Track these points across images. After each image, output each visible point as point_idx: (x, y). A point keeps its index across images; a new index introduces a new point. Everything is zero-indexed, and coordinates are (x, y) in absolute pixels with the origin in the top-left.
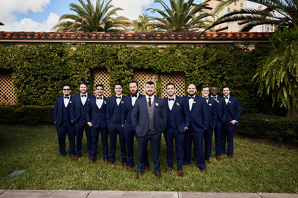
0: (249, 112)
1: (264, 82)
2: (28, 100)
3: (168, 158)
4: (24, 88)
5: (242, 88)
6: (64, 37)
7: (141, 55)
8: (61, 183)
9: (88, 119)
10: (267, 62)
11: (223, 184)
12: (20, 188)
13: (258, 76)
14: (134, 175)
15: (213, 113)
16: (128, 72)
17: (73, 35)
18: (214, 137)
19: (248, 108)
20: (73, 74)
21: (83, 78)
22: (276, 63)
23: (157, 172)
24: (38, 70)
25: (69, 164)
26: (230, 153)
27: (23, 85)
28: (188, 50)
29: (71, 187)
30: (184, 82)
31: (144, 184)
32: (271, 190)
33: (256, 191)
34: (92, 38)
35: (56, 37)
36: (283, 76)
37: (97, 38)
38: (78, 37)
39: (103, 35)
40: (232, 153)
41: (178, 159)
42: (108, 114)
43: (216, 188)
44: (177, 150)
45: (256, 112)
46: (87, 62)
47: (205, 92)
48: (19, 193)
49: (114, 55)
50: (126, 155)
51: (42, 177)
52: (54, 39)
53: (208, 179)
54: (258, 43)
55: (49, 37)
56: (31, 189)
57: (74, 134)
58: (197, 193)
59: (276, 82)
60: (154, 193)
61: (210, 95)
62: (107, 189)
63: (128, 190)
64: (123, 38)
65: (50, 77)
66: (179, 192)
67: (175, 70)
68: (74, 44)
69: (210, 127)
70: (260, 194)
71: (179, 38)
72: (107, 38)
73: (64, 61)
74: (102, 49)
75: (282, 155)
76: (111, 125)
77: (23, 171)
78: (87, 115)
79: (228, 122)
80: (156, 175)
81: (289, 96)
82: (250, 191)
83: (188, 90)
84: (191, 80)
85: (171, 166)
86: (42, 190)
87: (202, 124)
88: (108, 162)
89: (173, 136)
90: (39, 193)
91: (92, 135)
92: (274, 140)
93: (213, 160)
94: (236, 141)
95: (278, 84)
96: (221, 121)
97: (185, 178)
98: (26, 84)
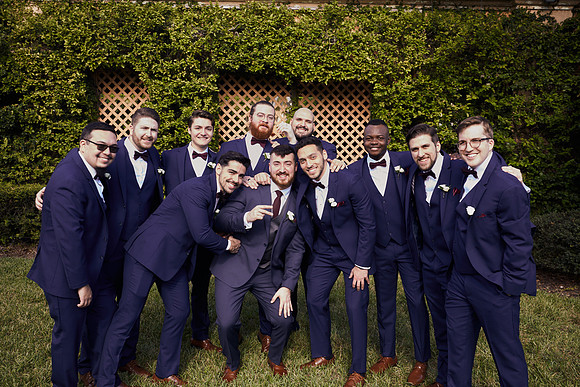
7: (239, 31)
20: (32, 89)
21: (64, 101)
46: (75, 50)
67: (344, 77)
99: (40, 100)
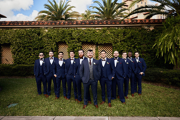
0: (151, 67)
1: (160, 49)
2: (20, 62)
3: (102, 96)
4: (18, 54)
5: (147, 52)
6: (40, 24)
7: (86, 34)
8: (38, 112)
9: (54, 72)
10: (161, 37)
11: (136, 112)
12: (13, 115)
13: (156, 45)
14: (82, 107)
15: (129, 68)
16: (78, 44)
17: (46, 23)
18: (130, 82)
19: (150, 64)
20: (46, 46)
21: (52, 48)
22: (166, 37)
23: (96, 104)
24: (25, 44)
25: (43, 100)
26: (140, 92)
27: (17, 53)
28: (114, 31)
29: (44, 114)
30: (112, 49)
31: (88, 112)
32: (165, 115)
33: (156, 115)
34: (57, 24)
35: (36, 24)
36: (171, 45)
37: (60, 24)
38: (49, 24)
39: (63, 22)
40: (141, 92)
41: (108, 96)
42: (66, 70)
43: (132, 114)
44: (108, 91)
45: (155, 67)
46: (54, 38)
47: (124, 55)
48: (12, 118)
49: (70, 34)
50: (77, 94)
51: (27, 108)
52: (34, 25)
53: (127, 108)
54: (156, 25)
55: (32, 24)
56: (20, 116)
57: (46, 81)
58: (120, 117)
59: (167, 49)
60: (94, 117)
61: (127, 57)
62: (65, 115)
63: (78, 116)
64: (75, 24)
65: (32, 47)
66: (109, 117)
67: (107, 42)
68: (47, 28)
69: (127, 76)
70: (159, 117)
71: (109, 23)
72: (66, 24)
73: (41, 38)
74: (63, 30)
75: (171, 93)
76: (68, 76)
77: (16, 104)
78: (54, 70)
79: (138, 73)
80: (95, 106)
81: (175, 57)
82: (152, 116)
83: (114, 55)
84: (116, 48)
85: (104, 100)
86: (26, 116)
87: (123, 75)
88: (66, 98)
89: (105, 83)
90: (24, 118)
91: (57, 82)
92: (166, 84)
93: (130, 96)
94: (143, 84)
95: (168, 50)
96: (134, 73)
97: (113, 108)
98: (19, 52)
99: (47, 48)
